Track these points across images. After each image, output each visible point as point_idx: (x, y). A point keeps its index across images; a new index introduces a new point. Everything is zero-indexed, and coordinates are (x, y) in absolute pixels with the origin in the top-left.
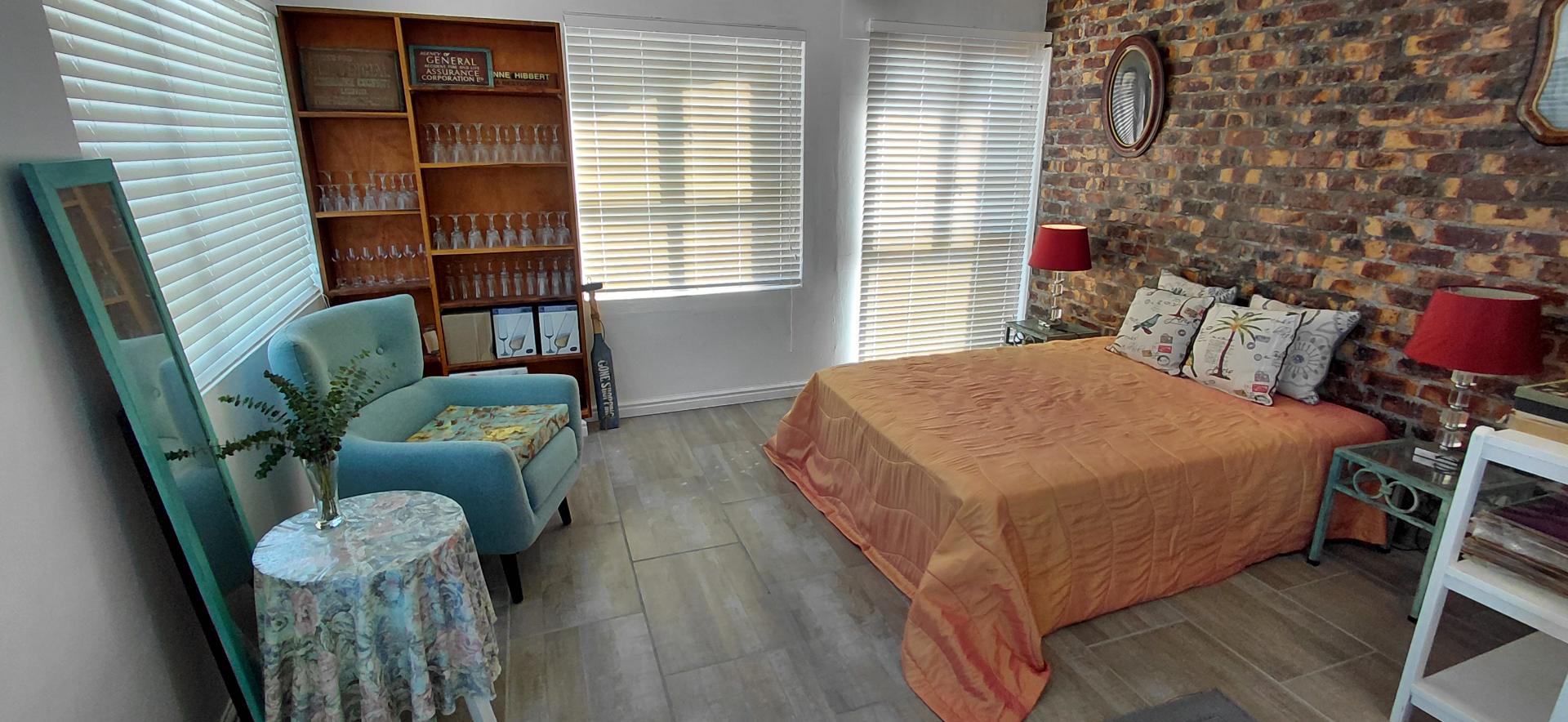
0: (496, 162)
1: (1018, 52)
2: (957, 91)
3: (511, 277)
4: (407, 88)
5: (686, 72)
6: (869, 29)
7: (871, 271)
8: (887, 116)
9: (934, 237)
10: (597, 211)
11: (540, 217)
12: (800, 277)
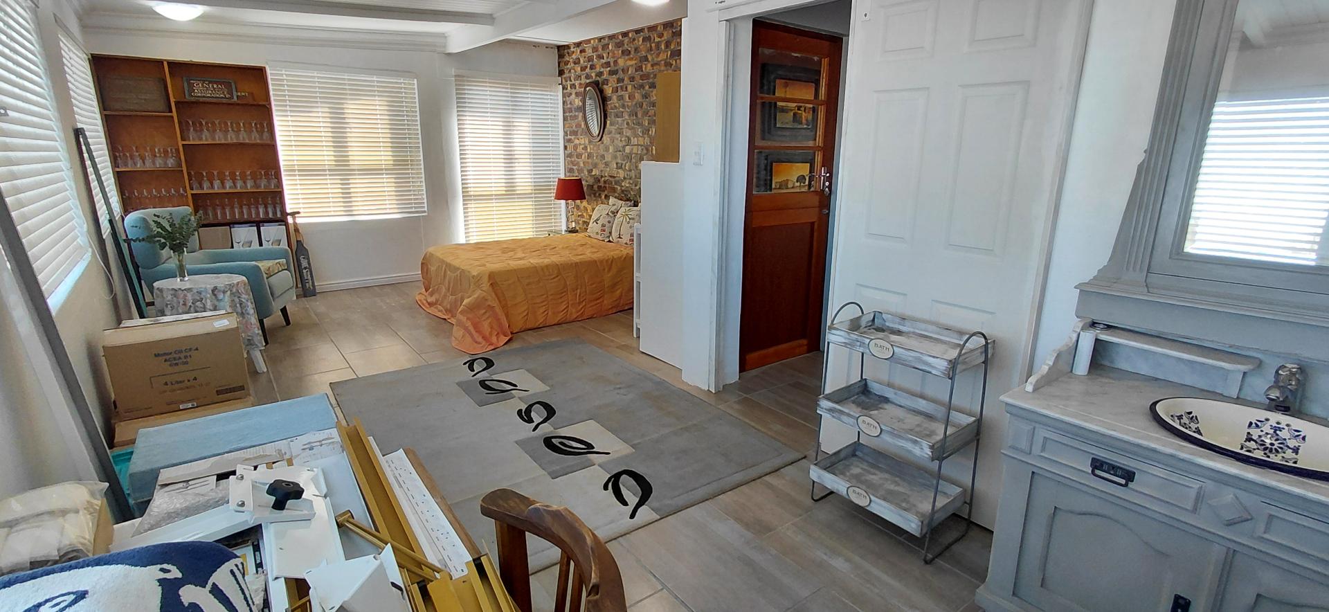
0: (229, 141)
1: (544, 87)
2: (511, 107)
3: (241, 207)
4: (172, 100)
5: (346, 94)
6: (454, 74)
7: (469, 206)
8: (469, 120)
9: (506, 187)
10: (294, 170)
11: (258, 173)
12: (426, 209)
